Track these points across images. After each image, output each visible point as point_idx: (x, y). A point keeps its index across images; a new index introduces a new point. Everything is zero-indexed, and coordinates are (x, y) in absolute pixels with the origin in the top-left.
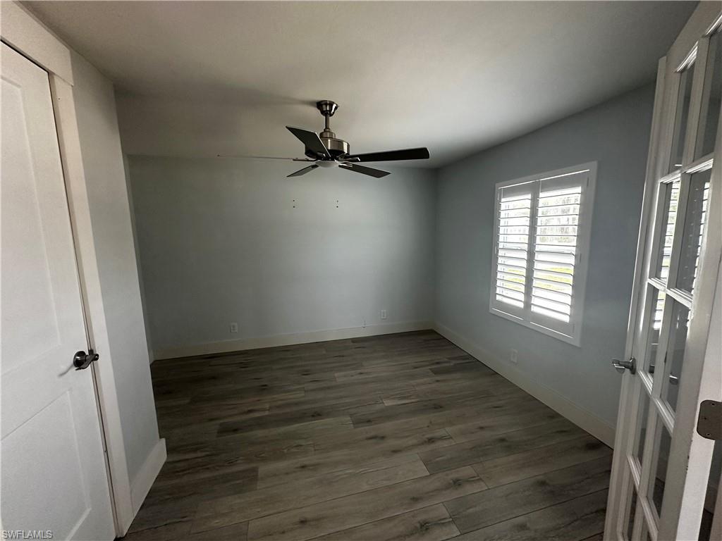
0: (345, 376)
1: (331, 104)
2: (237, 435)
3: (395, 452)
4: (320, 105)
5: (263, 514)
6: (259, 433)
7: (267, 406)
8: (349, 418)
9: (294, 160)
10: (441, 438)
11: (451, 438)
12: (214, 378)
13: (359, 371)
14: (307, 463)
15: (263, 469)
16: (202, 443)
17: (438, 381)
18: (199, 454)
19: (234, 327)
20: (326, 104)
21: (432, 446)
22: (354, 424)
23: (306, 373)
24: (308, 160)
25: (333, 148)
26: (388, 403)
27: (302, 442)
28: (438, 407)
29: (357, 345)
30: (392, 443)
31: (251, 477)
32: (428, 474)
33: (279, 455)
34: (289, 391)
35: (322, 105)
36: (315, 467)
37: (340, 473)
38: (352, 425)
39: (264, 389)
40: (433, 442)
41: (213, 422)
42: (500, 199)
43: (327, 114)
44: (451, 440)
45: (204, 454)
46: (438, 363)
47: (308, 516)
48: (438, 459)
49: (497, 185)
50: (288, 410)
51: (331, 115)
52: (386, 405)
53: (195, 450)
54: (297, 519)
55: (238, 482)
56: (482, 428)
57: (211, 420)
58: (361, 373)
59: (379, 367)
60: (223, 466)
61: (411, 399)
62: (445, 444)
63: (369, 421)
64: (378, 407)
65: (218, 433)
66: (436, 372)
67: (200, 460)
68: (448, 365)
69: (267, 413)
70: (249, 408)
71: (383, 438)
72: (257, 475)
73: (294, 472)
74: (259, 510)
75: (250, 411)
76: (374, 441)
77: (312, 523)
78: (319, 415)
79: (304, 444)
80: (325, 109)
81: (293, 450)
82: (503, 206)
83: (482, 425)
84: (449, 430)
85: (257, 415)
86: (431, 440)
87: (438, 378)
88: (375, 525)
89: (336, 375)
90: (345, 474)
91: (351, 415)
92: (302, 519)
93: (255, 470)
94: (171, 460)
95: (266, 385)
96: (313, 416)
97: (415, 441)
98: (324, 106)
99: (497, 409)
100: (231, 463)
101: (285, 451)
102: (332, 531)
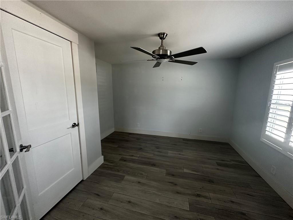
0: (173, 153)
1: (164, 34)
2: (124, 163)
3: (178, 193)
4: (159, 35)
5: (119, 192)
6: (131, 164)
7: (138, 156)
8: (165, 171)
9: (148, 60)
10: (205, 197)
11: (211, 199)
12: (127, 141)
13: (179, 153)
14: (141, 181)
15: (127, 177)
16: (114, 161)
17: (218, 169)
18: (112, 164)
19: (138, 124)
20: (162, 34)
21: (198, 199)
22: (166, 174)
23: (157, 148)
24: (153, 60)
25: (163, 53)
26: (185, 171)
27: (143, 173)
28: (211, 181)
29: (184, 142)
30: (179, 189)
31: (122, 178)
32: (189, 210)
33: (134, 175)
34: (147, 153)
35: (160, 35)
36: (144, 184)
37: (151, 191)
38: (165, 174)
39: (140, 149)
40: (199, 197)
41: (120, 156)
42: (276, 72)
43: (162, 38)
44: (210, 200)
45: (113, 165)
46: (222, 160)
47: (132, 201)
48: (197, 206)
49: (275, 64)
50: (144, 159)
51: (164, 39)
52: (184, 171)
53: (111, 163)
54: (128, 200)
55: (117, 178)
56: (232, 202)
57: (120, 155)
58: (180, 154)
59: (189, 154)
60: (116, 171)
61: (198, 173)
62: (205, 200)
63: (173, 175)
64: (180, 171)
65: (120, 160)
66: (219, 164)
67: (111, 166)
68: (228, 163)
69: (137, 158)
70: (133, 155)
71: (176, 184)
72: (124, 178)
73: (136, 183)
74: (119, 190)
75: (132, 156)
76: (170, 184)
77: (132, 204)
78: (155, 165)
79: (144, 174)
80: (161, 37)
81: (139, 175)
82: (278, 77)
83: (233, 200)
84: (211, 195)
85: (134, 158)
86: (198, 196)
87: (219, 167)
88: (154, 218)
89: (169, 152)
90: (153, 192)
91: (167, 170)
92: (130, 201)
93: (124, 176)
94: (104, 163)
95: (141, 148)
96: (152, 165)
97: (190, 192)
98: (161, 35)
99: (248, 196)
100: (118, 171)
101: (136, 174)
102: (137, 211)
